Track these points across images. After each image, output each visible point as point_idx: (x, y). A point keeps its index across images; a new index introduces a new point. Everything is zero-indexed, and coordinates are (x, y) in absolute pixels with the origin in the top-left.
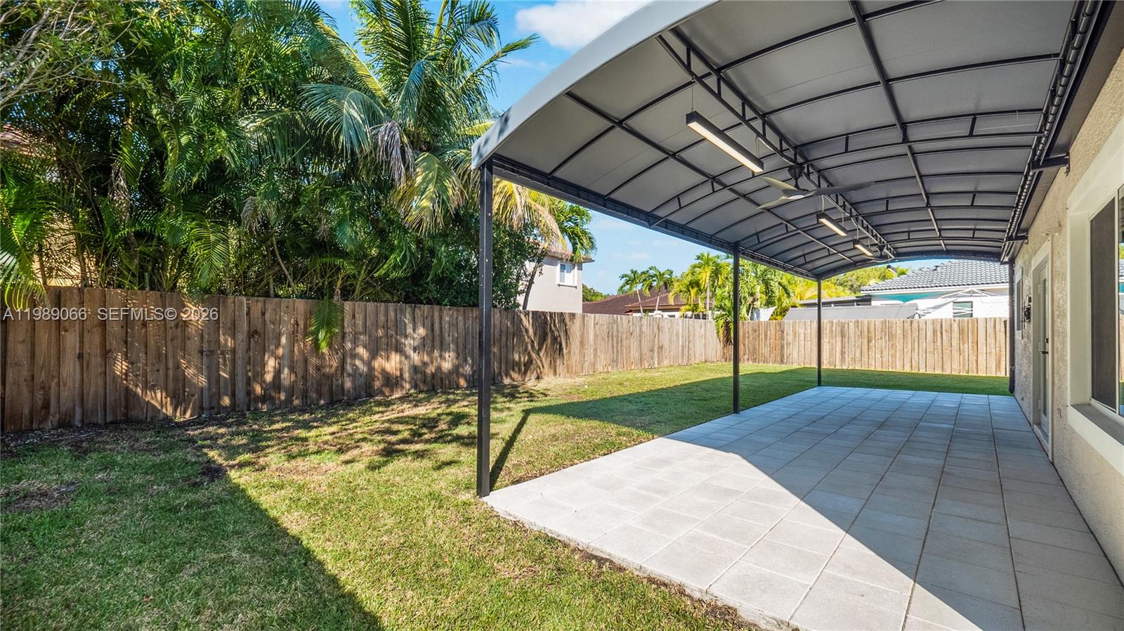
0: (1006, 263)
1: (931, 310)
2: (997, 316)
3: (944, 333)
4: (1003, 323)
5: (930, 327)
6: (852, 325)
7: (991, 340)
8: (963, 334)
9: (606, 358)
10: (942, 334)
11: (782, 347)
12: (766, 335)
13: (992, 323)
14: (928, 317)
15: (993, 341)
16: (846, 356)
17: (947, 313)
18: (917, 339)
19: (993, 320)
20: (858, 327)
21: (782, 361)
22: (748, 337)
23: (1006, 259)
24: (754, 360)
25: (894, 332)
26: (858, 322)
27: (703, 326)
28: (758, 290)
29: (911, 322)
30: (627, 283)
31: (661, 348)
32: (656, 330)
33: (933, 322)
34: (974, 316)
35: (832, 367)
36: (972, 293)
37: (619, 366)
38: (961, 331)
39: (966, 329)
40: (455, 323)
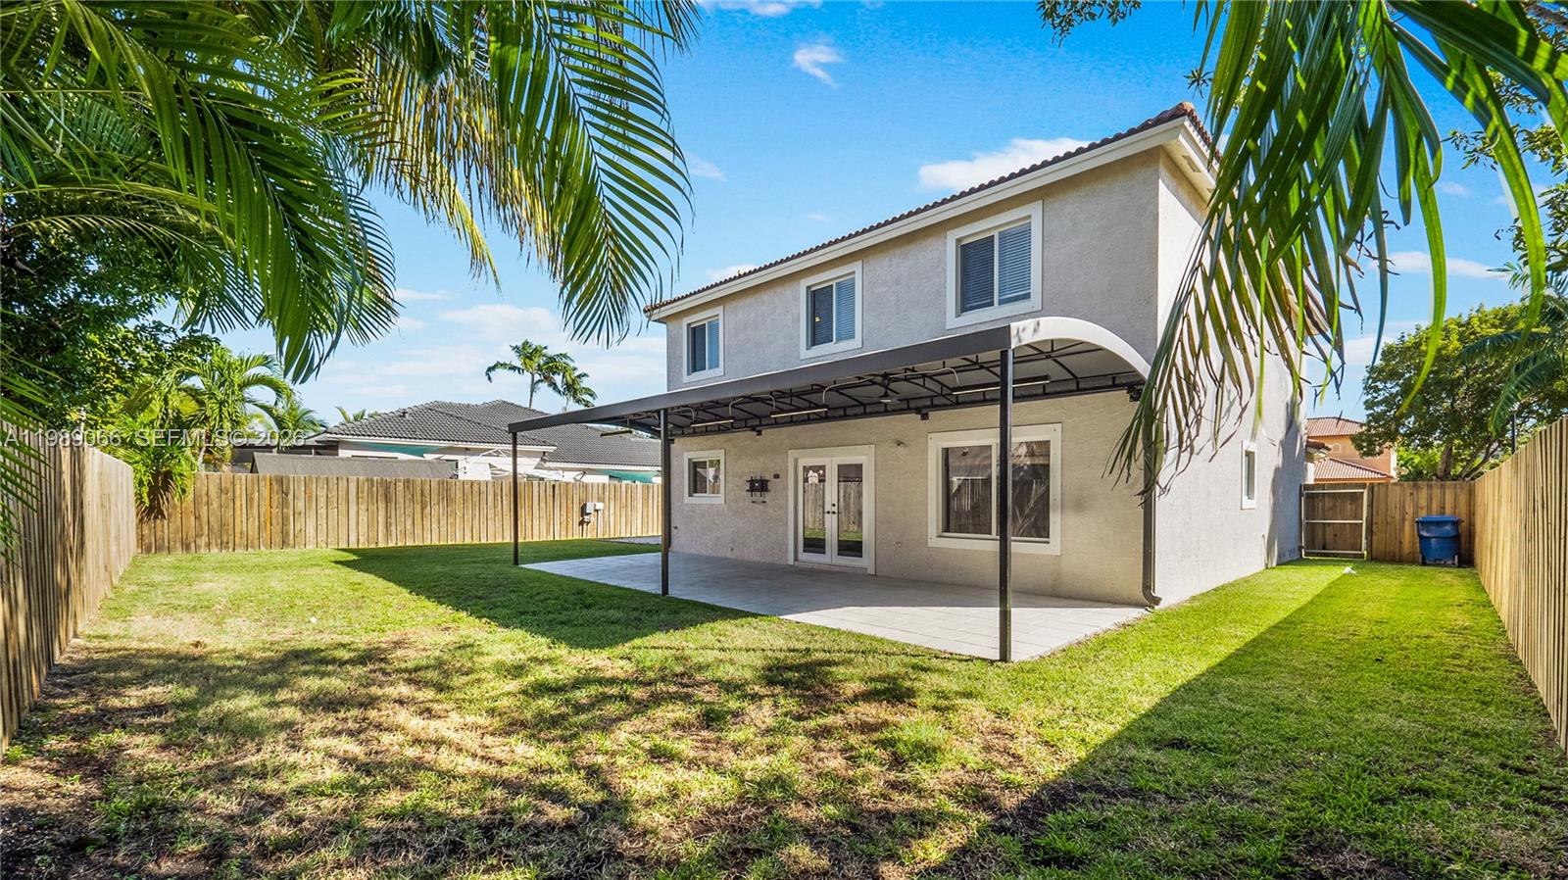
4: (551, 487)
6: (400, 485)
7: (543, 505)
8: (521, 498)
10: (502, 498)
11: (286, 518)
13: (544, 487)
15: (545, 505)
16: (393, 528)
18: (478, 504)
20: (408, 488)
21: (285, 543)
24: (224, 545)
26: (408, 481)
29: (472, 484)
33: (494, 484)
35: (373, 546)
39: (523, 493)
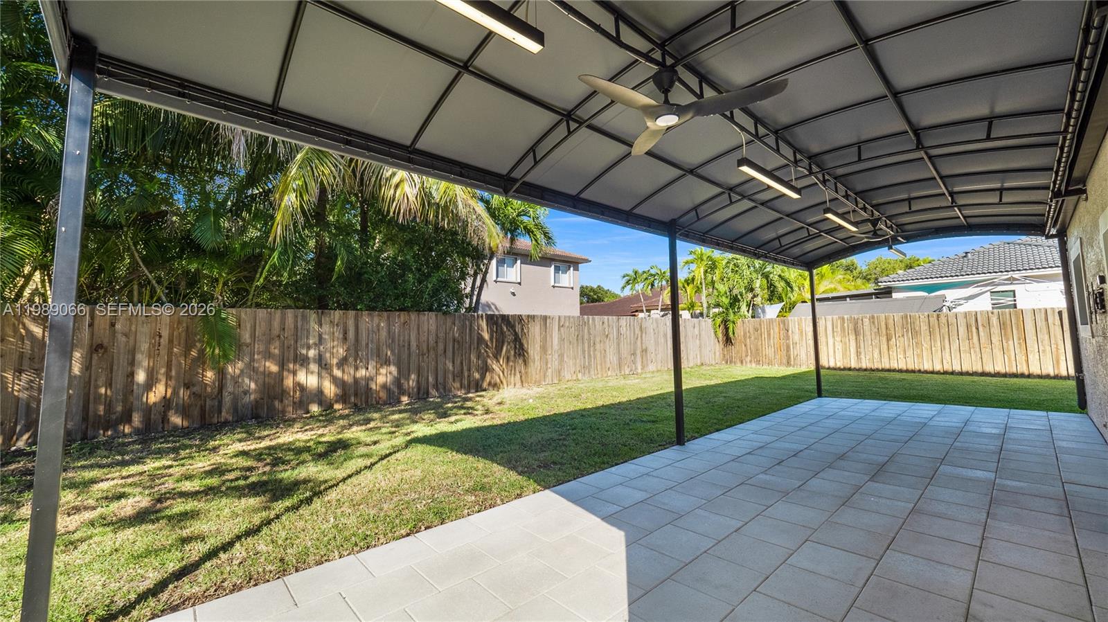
0: (1053, 236)
1: (962, 302)
2: (1048, 306)
3: (981, 329)
4: (1057, 315)
5: (962, 321)
7: (1043, 336)
8: (1005, 329)
9: (575, 364)
10: (977, 329)
11: (788, 347)
12: (769, 335)
13: (1043, 315)
14: (959, 309)
15: (1047, 337)
17: (983, 304)
18: (947, 337)
19: (1043, 312)
20: (873, 323)
21: (789, 364)
22: (750, 338)
23: (1053, 231)
24: (758, 362)
25: (917, 328)
26: (873, 317)
27: (697, 325)
28: (758, 285)
29: (938, 316)
30: (628, 283)
31: (645, 351)
32: (637, 331)
33: (966, 315)
34: (1018, 307)
36: (1012, 280)
37: (592, 373)
38: (1002, 325)
39: (1008, 322)
40: (375, 329)
